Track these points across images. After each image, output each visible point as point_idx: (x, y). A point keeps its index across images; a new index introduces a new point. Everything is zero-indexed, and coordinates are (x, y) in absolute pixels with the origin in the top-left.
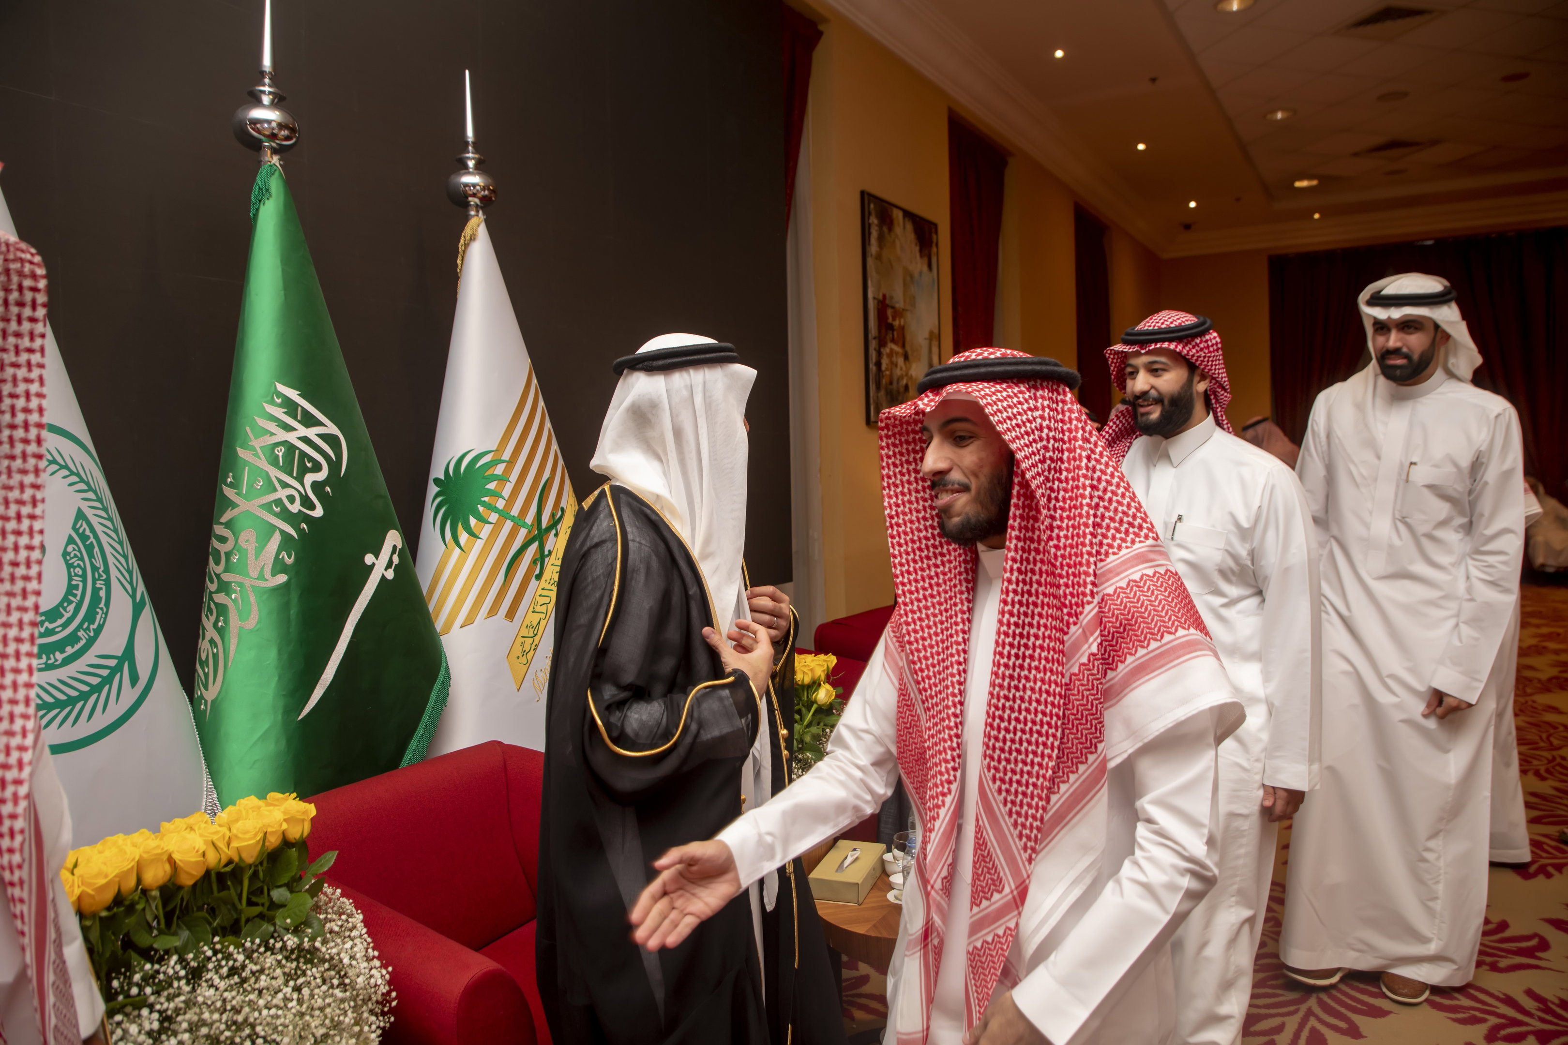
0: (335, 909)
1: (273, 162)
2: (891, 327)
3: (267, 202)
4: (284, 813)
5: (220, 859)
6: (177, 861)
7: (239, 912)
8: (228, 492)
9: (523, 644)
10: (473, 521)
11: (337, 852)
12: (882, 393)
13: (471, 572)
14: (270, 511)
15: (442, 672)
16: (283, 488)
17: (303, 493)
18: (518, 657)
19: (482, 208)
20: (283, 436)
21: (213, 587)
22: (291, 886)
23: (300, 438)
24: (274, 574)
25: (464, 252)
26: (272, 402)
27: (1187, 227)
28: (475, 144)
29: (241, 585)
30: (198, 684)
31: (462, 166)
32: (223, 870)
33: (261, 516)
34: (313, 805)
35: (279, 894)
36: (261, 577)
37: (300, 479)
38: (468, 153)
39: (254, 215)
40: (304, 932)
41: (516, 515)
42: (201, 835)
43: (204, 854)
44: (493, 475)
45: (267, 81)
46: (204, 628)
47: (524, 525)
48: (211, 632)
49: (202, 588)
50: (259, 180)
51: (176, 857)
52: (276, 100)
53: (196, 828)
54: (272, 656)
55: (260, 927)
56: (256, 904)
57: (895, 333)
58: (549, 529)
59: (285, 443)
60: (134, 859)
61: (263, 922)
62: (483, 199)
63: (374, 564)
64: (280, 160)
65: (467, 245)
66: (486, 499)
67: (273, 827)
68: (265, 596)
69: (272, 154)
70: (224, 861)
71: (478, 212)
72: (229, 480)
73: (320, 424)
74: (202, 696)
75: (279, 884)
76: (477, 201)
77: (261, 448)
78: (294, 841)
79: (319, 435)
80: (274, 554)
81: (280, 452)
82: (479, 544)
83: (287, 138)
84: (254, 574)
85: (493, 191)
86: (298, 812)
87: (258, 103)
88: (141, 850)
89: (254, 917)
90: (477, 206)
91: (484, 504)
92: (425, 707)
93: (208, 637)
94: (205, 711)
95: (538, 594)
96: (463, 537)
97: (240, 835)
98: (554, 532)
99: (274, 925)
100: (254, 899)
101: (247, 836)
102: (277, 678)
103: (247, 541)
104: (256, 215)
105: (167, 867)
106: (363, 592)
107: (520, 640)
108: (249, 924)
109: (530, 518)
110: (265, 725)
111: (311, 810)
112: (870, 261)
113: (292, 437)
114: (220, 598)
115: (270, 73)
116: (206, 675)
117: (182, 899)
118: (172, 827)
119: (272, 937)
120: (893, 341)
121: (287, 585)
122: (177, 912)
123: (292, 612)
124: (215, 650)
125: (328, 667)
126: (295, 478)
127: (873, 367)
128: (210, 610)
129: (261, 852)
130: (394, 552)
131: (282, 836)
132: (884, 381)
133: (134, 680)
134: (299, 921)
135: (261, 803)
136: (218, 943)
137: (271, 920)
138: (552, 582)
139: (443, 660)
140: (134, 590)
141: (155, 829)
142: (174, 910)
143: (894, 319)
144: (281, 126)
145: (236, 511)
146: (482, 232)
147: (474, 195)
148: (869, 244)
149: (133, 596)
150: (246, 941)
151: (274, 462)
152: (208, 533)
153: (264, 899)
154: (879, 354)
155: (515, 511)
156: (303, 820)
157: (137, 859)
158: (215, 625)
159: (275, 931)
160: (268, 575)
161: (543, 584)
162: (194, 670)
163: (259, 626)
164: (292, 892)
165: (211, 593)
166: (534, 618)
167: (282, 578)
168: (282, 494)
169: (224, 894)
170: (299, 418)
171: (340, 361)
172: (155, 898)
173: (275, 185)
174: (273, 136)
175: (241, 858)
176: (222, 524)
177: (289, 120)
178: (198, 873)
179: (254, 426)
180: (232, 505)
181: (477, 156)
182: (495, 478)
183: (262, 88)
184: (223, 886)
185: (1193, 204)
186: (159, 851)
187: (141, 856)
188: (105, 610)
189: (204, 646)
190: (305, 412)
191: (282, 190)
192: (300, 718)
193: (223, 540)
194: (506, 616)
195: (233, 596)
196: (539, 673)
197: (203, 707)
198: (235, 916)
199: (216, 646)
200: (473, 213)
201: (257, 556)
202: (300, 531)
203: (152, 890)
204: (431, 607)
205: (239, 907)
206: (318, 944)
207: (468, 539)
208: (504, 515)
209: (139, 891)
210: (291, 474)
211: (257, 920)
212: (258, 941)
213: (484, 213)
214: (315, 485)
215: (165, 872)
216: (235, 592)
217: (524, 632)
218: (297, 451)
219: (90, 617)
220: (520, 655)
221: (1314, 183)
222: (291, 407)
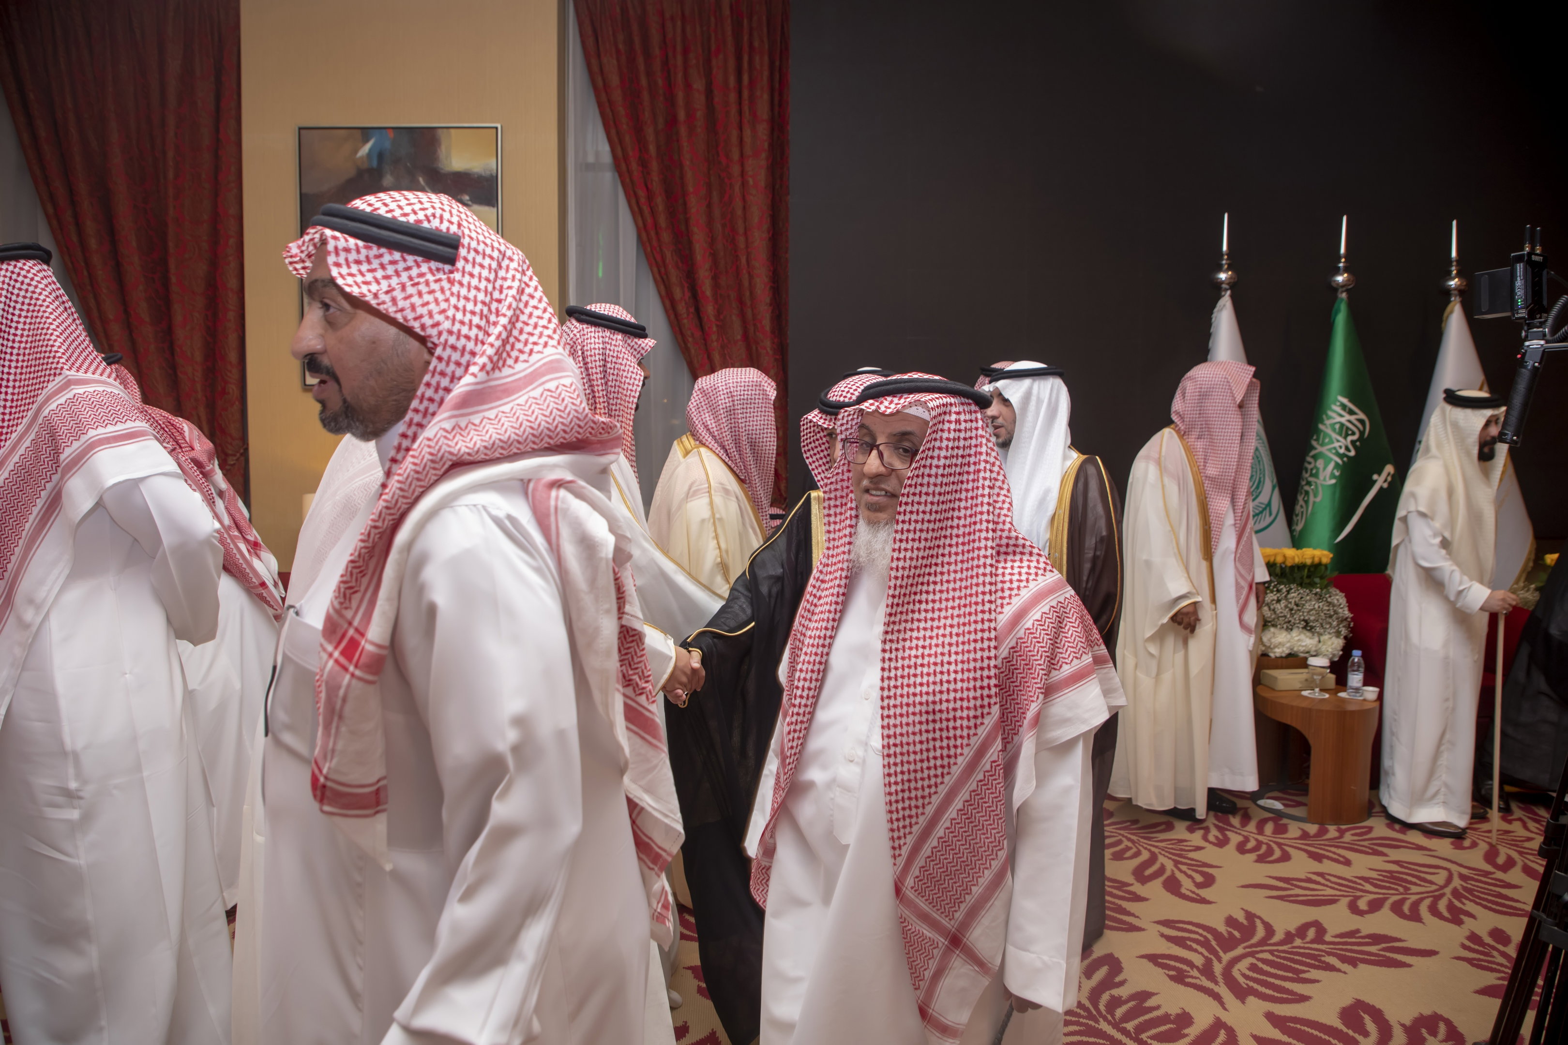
1: (1343, 297)
3: (1340, 315)
7: (1304, 581)
8: (1314, 443)
19: (1459, 296)
20: (1339, 419)
21: (1303, 483)
22: (1321, 578)
25: (1447, 318)
28: (1457, 261)
29: (1316, 483)
31: (1448, 275)
36: (1325, 480)
37: (1345, 438)
38: (1453, 267)
40: (1323, 592)
45: (1343, 260)
48: (1301, 502)
50: (1336, 306)
52: (1346, 269)
61: (1311, 585)
62: (1460, 291)
63: (1378, 479)
64: (1346, 297)
65: (1449, 315)
69: (1343, 295)
71: (1456, 299)
75: (1317, 575)
76: (1456, 292)
78: (1323, 564)
81: (1337, 426)
83: (1351, 285)
85: (1466, 286)
86: (1326, 554)
90: (1456, 296)
99: (1314, 587)
104: (1335, 320)
105: (1283, 558)
106: (1370, 493)
111: (1333, 558)
113: (1343, 420)
114: (1306, 488)
115: (1344, 257)
117: (1287, 569)
121: (1335, 485)
123: (1338, 496)
125: (1352, 522)
130: (1389, 475)
131: (1320, 560)
133: (1270, 514)
134: (1321, 588)
142: (1283, 573)
144: (1348, 281)
146: (1458, 307)
147: (1455, 290)
151: (1334, 430)
152: (1303, 460)
153: (1311, 578)
156: (1328, 557)
160: (1327, 478)
162: (1293, 517)
163: (1321, 501)
167: (1333, 481)
168: (1337, 445)
169: (1299, 573)
171: (1369, 385)
172: (1278, 567)
173: (1344, 306)
174: (1345, 286)
177: (1352, 278)
179: (1327, 415)
180: (1314, 448)
181: (1457, 269)
183: (1340, 266)
188: (1263, 486)
189: (1298, 509)
191: (1346, 309)
192: (1335, 542)
193: (1310, 463)
200: (1453, 299)
202: (1343, 462)
206: (1327, 597)
211: (1308, 583)
212: (1308, 589)
213: (1460, 299)
214: (1353, 442)
219: (1257, 487)
222: (1344, 407)
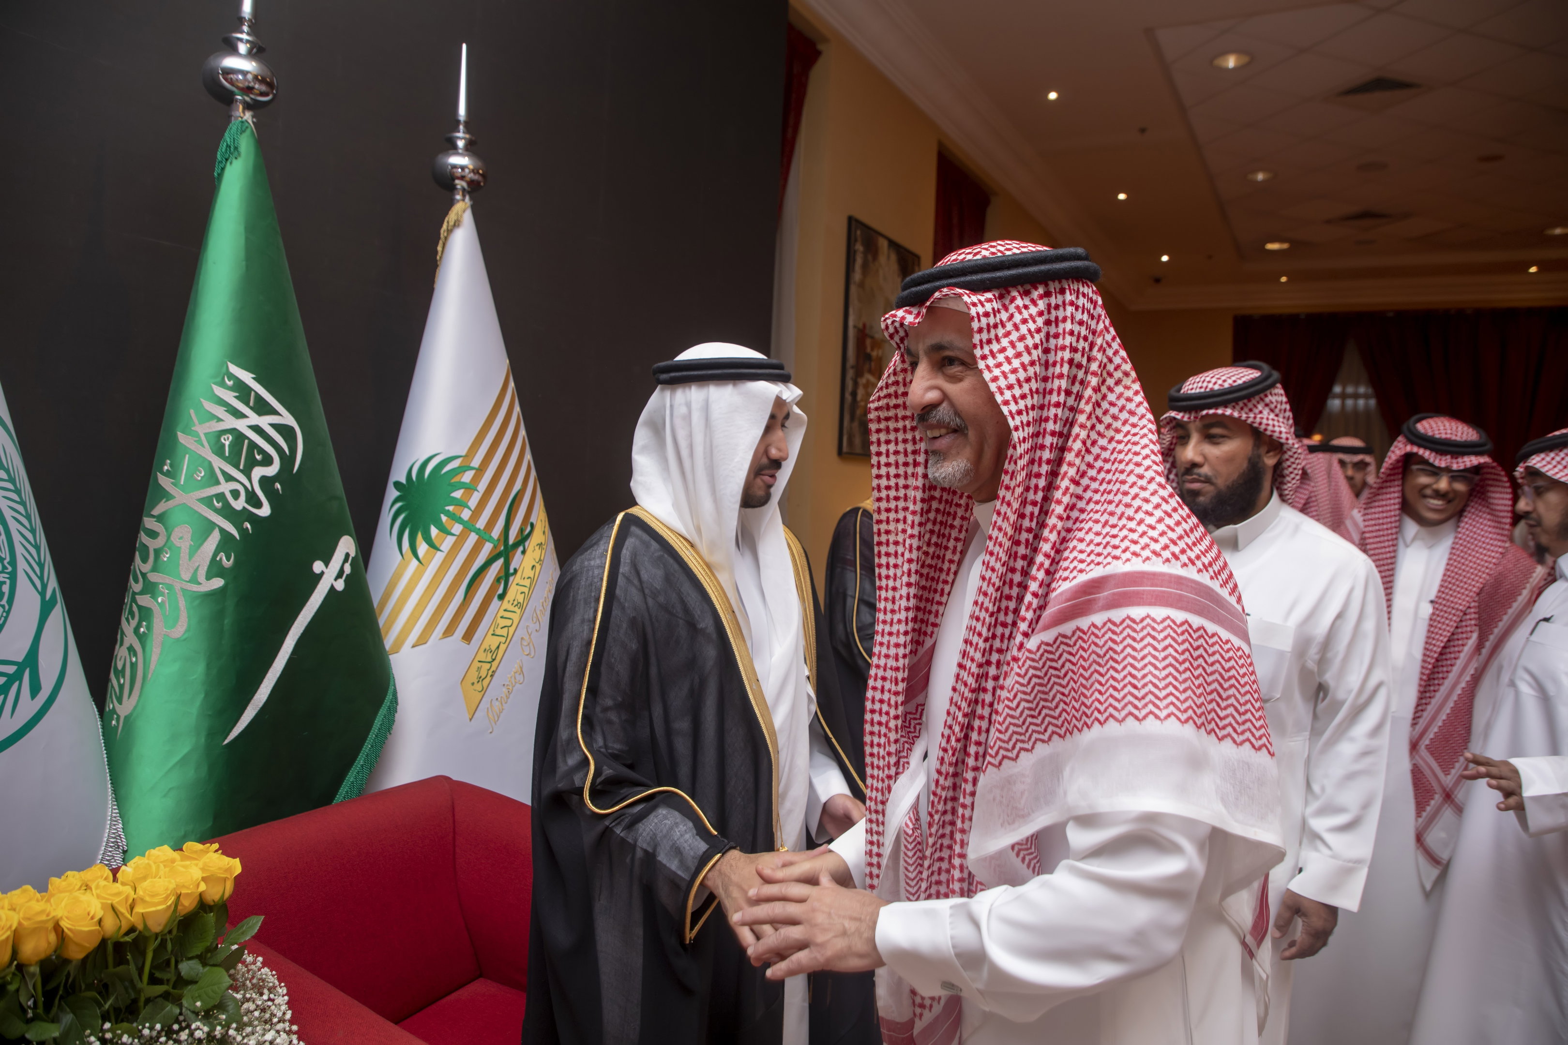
0: (255, 981)
1: (245, 118)
2: (868, 357)
3: (235, 161)
4: (203, 870)
5: (120, 927)
6: (66, 930)
7: (138, 992)
8: (163, 481)
9: (479, 669)
10: (434, 531)
11: (262, 917)
12: (856, 424)
13: (428, 587)
14: (210, 506)
15: (389, 697)
16: (227, 481)
17: (250, 488)
18: (473, 684)
19: (469, 193)
20: (231, 422)
21: (136, 587)
22: (203, 959)
23: (251, 427)
24: (208, 578)
25: (446, 238)
26: (222, 384)
27: (1157, 281)
28: (467, 124)
29: (170, 587)
30: (111, 697)
31: (451, 146)
32: (122, 940)
33: (200, 511)
34: (238, 859)
35: (187, 968)
36: (194, 580)
37: (247, 473)
38: (459, 132)
39: (219, 175)
40: (216, 1018)
41: (482, 528)
42: (98, 897)
43: (100, 921)
44: (460, 482)
45: (245, 28)
46: (123, 633)
47: (490, 540)
48: (130, 638)
49: (123, 587)
50: (227, 137)
51: (65, 924)
52: (255, 50)
53: (93, 887)
54: (200, 669)
55: (163, 1009)
56: (159, 982)
57: (873, 364)
58: (516, 545)
59: (232, 431)
60: (11, 927)
61: (167, 1003)
62: (471, 183)
63: (323, 573)
64: (253, 117)
65: (450, 231)
66: (451, 508)
67: (188, 888)
68: (197, 602)
69: (244, 109)
70: (125, 928)
71: (464, 196)
72: (166, 468)
73: (275, 412)
74: (114, 711)
75: (191, 955)
76: (464, 184)
77: (206, 434)
78: (212, 903)
79: (273, 425)
80: (211, 554)
81: (227, 440)
82: (439, 557)
83: (262, 94)
84: (186, 576)
85: (482, 175)
86: (220, 869)
87: (233, 50)
88: (21, 915)
89: (156, 998)
90: (464, 190)
91: (447, 513)
92: (368, 734)
93: (127, 644)
94: (117, 727)
95: (500, 615)
96: (423, 548)
97: (147, 899)
98: (521, 549)
99: (181, 1006)
100: (158, 975)
101: (156, 900)
102: (202, 696)
103: (181, 538)
104: (221, 175)
105: (53, 938)
106: (309, 603)
107: (476, 664)
108: (150, 1005)
109: (496, 532)
110: (185, 750)
111: (236, 866)
112: (853, 289)
113: (241, 425)
114: (144, 600)
115: (250, 20)
116: (121, 687)
117: (69, 974)
118: (64, 883)
119: (177, 1021)
120: (870, 371)
121: (222, 591)
122: (61, 992)
123: (226, 621)
124: (134, 659)
125: (263, 686)
126: (241, 471)
127: (848, 397)
128: (132, 613)
129: (171, 919)
130: (346, 560)
131: (198, 898)
132: (859, 412)
133: (35, 689)
134: (212, 1004)
135: (176, 855)
136: (108, 1030)
137: (177, 1001)
138: (516, 603)
139: (392, 683)
140: (44, 586)
141: (42, 887)
142: (57, 988)
143: (872, 349)
144: (256, 77)
145: (171, 503)
146: (468, 218)
147: (462, 178)
148: (853, 271)
149: (43, 594)
150: (144, 1027)
151: (219, 451)
152: (135, 526)
153: (170, 975)
154: (856, 384)
155: (481, 524)
156: (225, 879)
157: (14, 928)
158: (136, 631)
159: (181, 1014)
160: (202, 576)
161: (506, 604)
162: (107, 680)
163: (186, 636)
164: (204, 964)
165: (134, 593)
166: (493, 642)
167: (218, 583)
168: (225, 488)
169: (121, 968)
170: (251, 404)
171: (302, 344)
172: (33, 975)
173: (246, 144)
174: (249, 90)
175: (145, 926)
176: (153, 516)
177: (267, 73)
178: (91, 944)
179: (200, 409)
180: (166, 495)
181: (467, 136)
182: (462, 486)
183: (239, 36)
184: (121, 960)
185: (1165, 258)
186: (44, 918)
187: (20, 924)
188: (7, 607)
189: (121, 653)
190: (259, 398)
191: (252, 149)
192: (226, 742)
193: (153, 534)
194: (463, 638)
195: (160, 600)
196: (494, 701)
197: (114, 722)
198: (133, 996)
199: (135, 655)
200: (458, 197)
201: (191, 555)
202: (243, 531)
203: (30, 965)
204: (381, 622)
205: (139, 985)
206: (231, 1032)
207: (427, 552)
208: (469, 527)
209: (13, 967)
210: (236, 466)
211: (160, 1000)
212: (158, 1026)
213: (471, 199)
214: (265, 482)
215: (49, 943)
216: (163, 594)
217: (482, 656)
218: (246, 441)
220: (476, 681)
221: (1285, 246)
222: (243, 392)
